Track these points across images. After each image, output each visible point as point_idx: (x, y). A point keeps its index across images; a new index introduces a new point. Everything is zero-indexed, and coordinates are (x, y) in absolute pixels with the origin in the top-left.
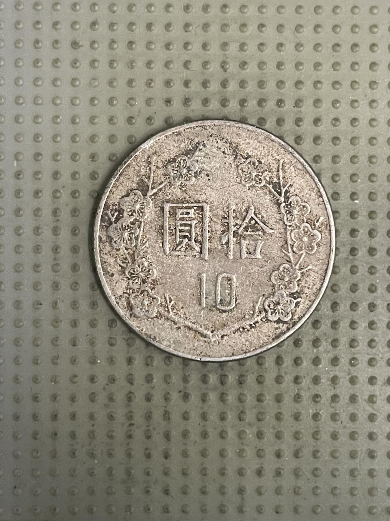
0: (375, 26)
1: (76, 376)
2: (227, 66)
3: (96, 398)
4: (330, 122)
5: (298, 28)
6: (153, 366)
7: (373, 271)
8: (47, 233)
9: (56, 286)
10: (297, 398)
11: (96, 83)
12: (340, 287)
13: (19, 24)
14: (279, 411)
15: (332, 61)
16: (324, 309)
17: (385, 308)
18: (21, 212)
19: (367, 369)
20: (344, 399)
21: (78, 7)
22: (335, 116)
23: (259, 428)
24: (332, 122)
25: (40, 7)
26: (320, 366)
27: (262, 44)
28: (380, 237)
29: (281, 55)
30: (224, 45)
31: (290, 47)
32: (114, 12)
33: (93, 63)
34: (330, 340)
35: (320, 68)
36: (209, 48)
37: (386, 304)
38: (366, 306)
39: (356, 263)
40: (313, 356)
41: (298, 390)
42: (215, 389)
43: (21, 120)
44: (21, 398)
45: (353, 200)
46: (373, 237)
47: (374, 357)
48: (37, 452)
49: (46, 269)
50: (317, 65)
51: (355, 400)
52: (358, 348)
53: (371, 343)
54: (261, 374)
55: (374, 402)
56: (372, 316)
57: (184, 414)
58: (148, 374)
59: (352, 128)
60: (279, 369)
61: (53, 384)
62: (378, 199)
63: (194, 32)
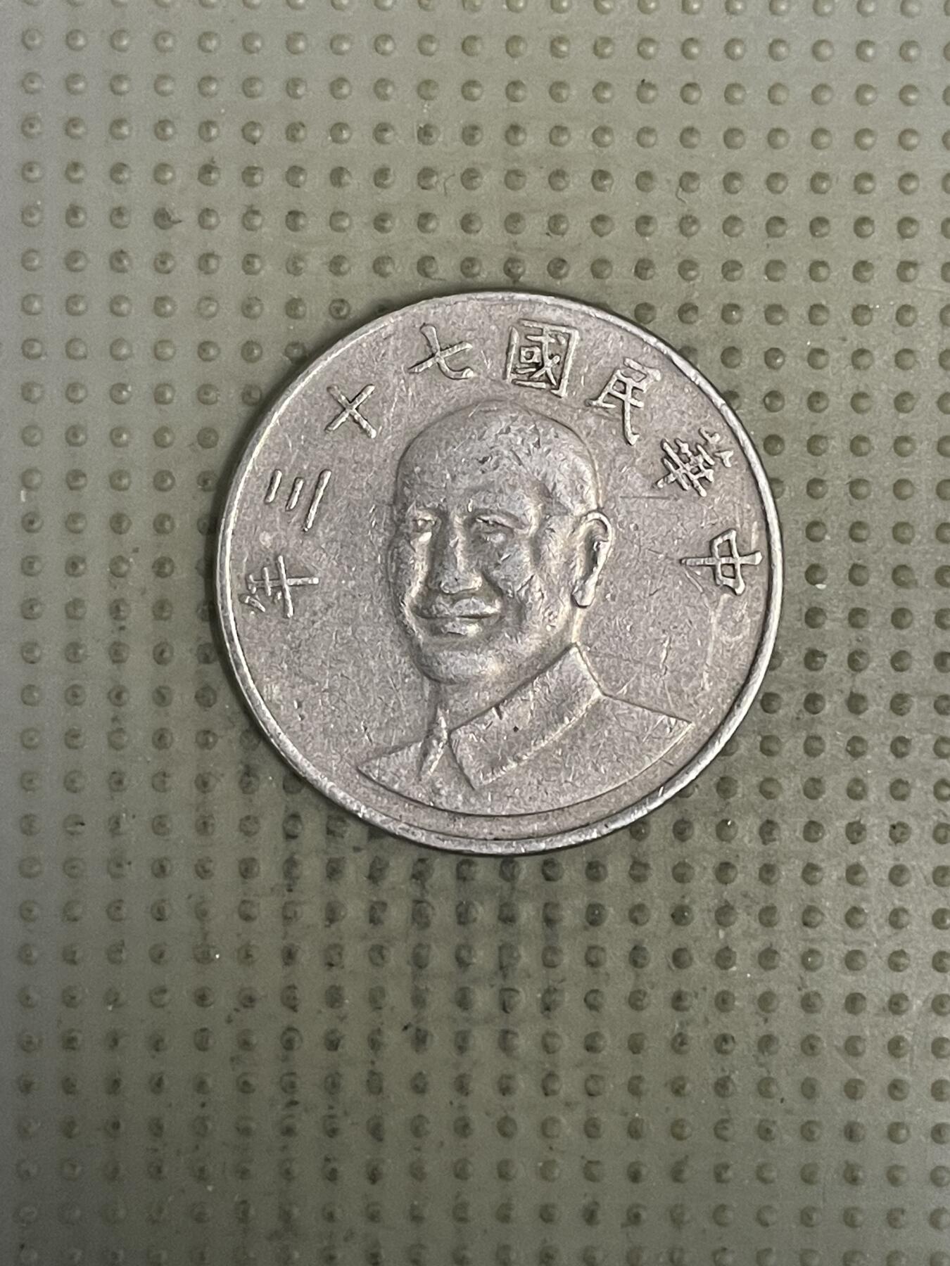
0: (869, 177)
1: (163, 991)
2: (520, 270)
3: (211, 1041)
4: (759, 399)
5: (688, 180)
6: (343, 967)
7: (859, 747)
8: (96, 657)
9: (117, 781)
10: (679, 1043)
11: (212, 309)
12: (780, 787)
13: (31, 170)
14: (638, 1073)
15: (765, 258)
16: (743, 837)
17: (886, 836)
18: (37, 609)
19: (842, 976)
20: (788, 1044)
21: (170, 131)
22: (773, 387)
23: (588, 1111)
24: (764, 400)
25: (79, 131)
26: (734, 968)
27: (600, 219)
28: (874, 670)
29: (646, 243)
30: (513, 221)
31: (665, 226)
32: (254, 143)
33: (205, 260)
34: (757, 909)
35: (737, 273)
36: (476, 226)
37: (887, 827)
38: (842, 831)
39: (819, 730)
40: (718, 946)
41: (681, 1024)
42: (488, 1020)
43: (37, 393)
44: (36, 1040)
45: (814, 583)
46: (860, 670)
47: (858, 948)
48: (74, 1167)
49: (94, 741)
50: (730, 269)
51: (812, 1047)
52: (823, 928)
53: (853, 917)
54: (596, 988)
55: (856, 1054)
56: (854, 854)
57: (415, 1079)
58: (332, 987)
59: (812, 415)
60: (637, 976)
61: (110, 1008)
62: (872, 581)
63: (440, 188)
